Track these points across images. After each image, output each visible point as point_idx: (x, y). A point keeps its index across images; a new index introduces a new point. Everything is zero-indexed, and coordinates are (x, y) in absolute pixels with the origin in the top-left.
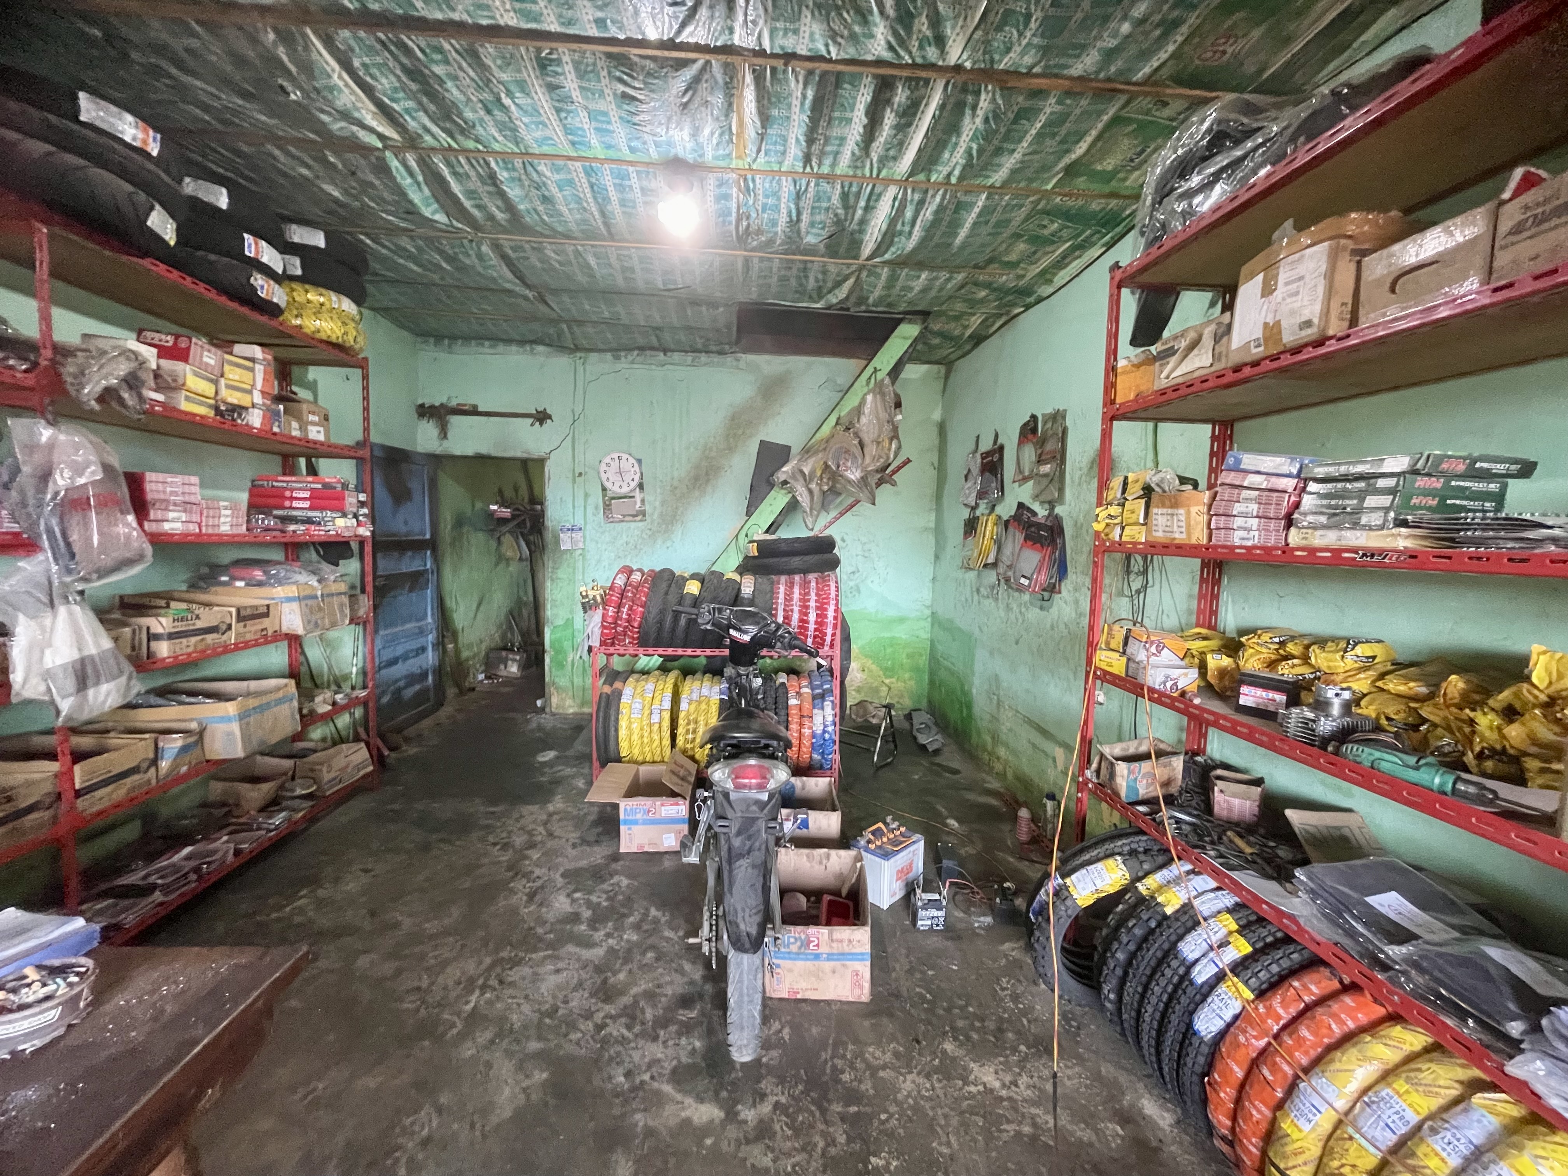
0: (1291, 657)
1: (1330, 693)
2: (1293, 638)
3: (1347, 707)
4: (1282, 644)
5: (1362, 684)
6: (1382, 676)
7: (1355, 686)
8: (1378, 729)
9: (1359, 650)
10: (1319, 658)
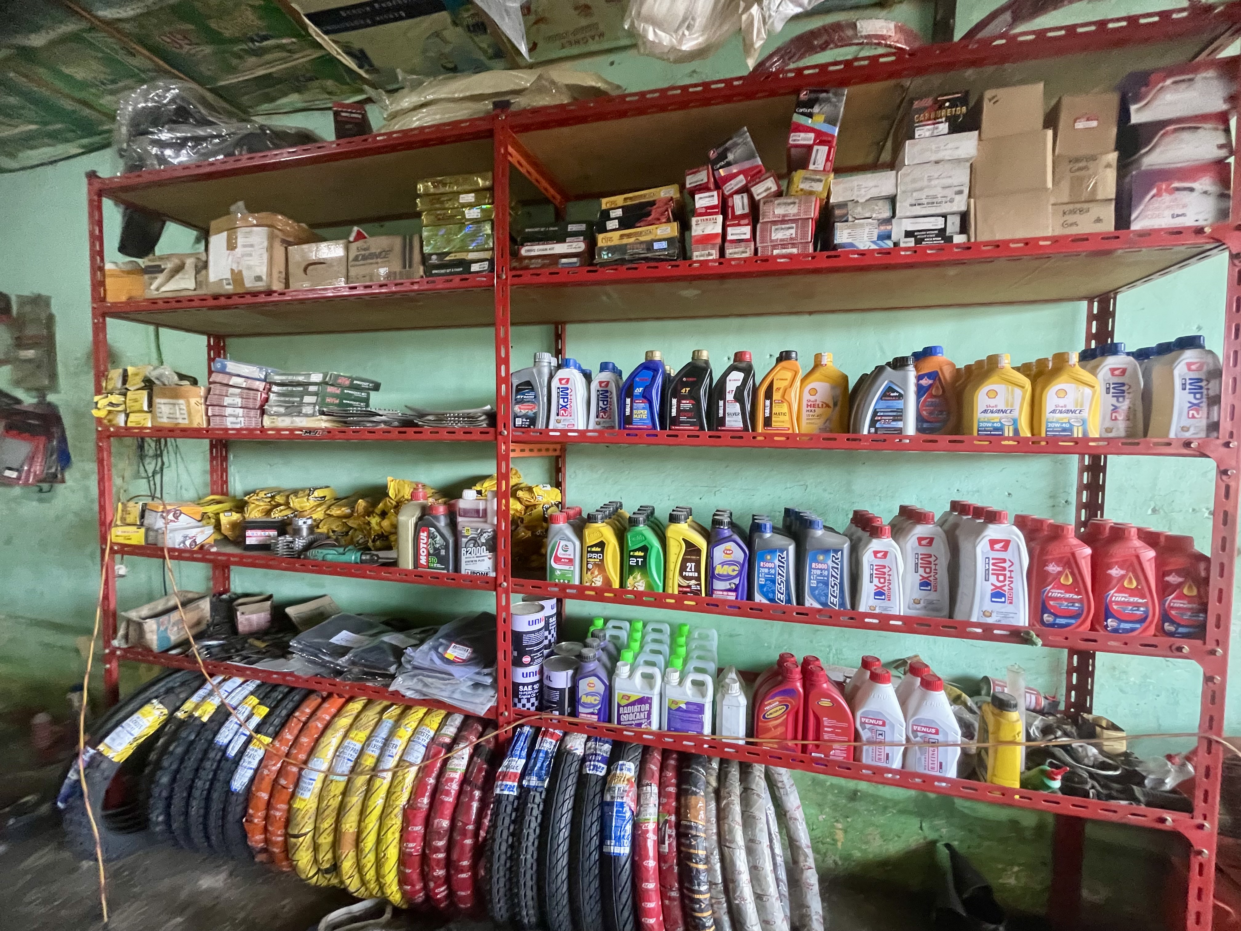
0: (279, 505)
1: (301, 522)
2: (279, 492)
3: (311, 529)
4: (273, 497)
5: (319, 515)
6: (329, 508)
7: (315, 516)
8: (328, 537)
9: (316, 494)
10: (295, 502)
